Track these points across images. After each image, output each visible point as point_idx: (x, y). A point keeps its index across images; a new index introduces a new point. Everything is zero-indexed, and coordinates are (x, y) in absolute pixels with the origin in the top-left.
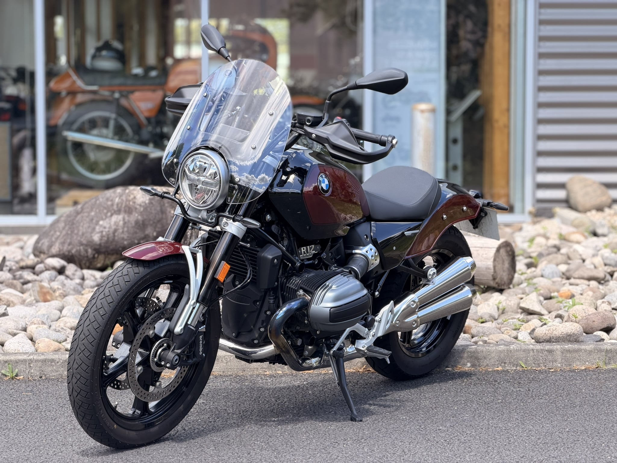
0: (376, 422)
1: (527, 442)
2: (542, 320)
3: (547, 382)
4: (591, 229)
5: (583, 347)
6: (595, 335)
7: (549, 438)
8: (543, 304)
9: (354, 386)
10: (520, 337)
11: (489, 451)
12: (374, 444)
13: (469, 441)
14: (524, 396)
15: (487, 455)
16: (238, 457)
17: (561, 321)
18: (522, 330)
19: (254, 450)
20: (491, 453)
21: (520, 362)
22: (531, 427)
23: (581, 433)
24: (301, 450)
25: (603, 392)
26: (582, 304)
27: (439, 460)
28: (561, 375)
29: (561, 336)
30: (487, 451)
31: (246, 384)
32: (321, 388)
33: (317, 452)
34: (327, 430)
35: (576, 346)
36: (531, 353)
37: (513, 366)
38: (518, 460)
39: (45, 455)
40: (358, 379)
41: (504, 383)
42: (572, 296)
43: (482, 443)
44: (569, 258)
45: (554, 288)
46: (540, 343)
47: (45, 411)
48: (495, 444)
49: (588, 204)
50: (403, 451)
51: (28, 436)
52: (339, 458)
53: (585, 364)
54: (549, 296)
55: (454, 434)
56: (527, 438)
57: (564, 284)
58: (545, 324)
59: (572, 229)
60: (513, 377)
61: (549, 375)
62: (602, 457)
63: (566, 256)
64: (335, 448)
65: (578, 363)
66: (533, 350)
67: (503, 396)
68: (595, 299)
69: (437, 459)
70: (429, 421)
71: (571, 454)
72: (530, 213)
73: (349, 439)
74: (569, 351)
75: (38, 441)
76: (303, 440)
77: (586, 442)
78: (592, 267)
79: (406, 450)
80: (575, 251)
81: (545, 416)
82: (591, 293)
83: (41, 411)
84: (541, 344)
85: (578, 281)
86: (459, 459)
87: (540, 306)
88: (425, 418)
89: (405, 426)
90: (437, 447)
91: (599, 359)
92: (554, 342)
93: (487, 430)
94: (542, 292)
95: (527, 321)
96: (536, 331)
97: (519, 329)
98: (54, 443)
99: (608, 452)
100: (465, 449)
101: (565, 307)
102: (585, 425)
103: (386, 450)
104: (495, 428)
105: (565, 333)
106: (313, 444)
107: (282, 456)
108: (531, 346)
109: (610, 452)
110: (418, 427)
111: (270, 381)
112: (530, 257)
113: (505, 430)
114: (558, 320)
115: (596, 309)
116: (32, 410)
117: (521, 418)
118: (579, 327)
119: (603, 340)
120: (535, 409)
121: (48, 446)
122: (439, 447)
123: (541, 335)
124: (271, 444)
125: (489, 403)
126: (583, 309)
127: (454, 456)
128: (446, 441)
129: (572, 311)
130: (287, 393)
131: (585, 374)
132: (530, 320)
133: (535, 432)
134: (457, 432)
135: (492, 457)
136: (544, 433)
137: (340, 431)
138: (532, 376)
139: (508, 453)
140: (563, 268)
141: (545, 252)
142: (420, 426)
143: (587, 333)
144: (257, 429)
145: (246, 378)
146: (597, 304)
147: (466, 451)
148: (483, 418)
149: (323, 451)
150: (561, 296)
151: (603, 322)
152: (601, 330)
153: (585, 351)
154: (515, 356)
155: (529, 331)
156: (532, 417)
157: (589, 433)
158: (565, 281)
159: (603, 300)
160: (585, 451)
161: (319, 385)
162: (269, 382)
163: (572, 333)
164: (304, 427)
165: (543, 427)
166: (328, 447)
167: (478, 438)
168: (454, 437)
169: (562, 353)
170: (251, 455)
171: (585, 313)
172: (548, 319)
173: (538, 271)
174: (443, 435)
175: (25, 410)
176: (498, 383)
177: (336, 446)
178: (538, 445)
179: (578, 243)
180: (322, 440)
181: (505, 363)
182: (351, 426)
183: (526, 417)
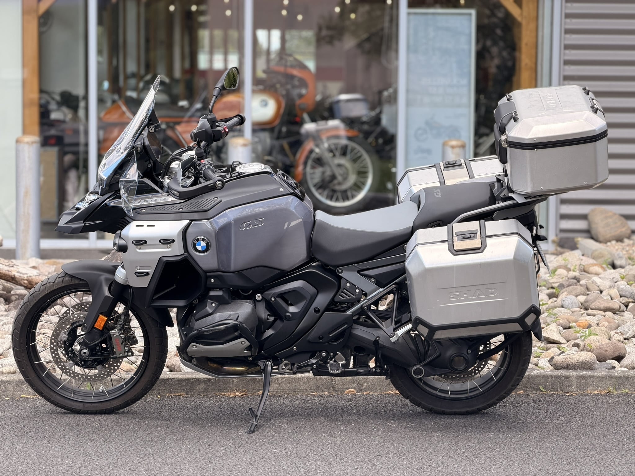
0: (413, 438)
1: (544, 457)
2: (560, 349)
3: (564, 405)
4: (610, 260)
5: (596, 374)
6: (607, 363)
7: (563, 454)
8: (562, 333)
9: (393, 406)
10: (540, 364)
11: (511, 464)
12: (412, 458)
13: (494, 455)
14: (543, 417)
15: (509, 468)
16: (296, 467)
17: (578, 349)
18: (542, 357)
19: (309, 461)
20: (513, 467)
21: (540, 387)
22: (548, 444)
23: (591, 450)
24: (350, 461)
25: (612, 415)
26: (597, 335)
27: (468, 471)
28: (576, 399)
29: (577, 364)
30: (509, 465)
31: (297, 403)
32: (364, 408)
33: (363, 464)
34: (371, 445)
35: (590, 373)
36: (550, 379)
37: (534, 391)
38: (535, 473)
39: (131, 463)
40: (396, 400)
41: (525, 405)
42: (589, 326)
43: (505, 458)
44: (588, 289)
45: (573, 318)
46: (558, 369)
47: (124, 425)
48: (516, 459)
49: (608, 236)
50: (438, 463)
51: (114, 446)
52: (383, 469)
53: (598, 389)
54: (568, 326)
55: (481, 450)
56: (544, 454)
57: (582, 314)
58: (563, 352)
59: (591, 261)
60: (533, 400)
61: (565, 399)
62: (608, 471)
63: (585, 288)
64: (378, 460)
65: (592, 388)
66: (551, 376)
67: (524, 417)
68: (609, 330)
69: (466, 471)
70: (459, 439)
71: (581, 468)
72: (554, 242)
73: (390, 453)
74: (583, 377)
75: (123, 451)
76: (351, 453)
77: (595, 458)
78: (609, 298)
79: (440, 463)
80: (593, 282)
81: (560, 435)
82: (606, 324)
83: (121, 425)
84: (559, 371)
85: (595, 312)
86: (485, 471)
87: (559, 335)
88: (456, 436)
89: (438, 442)
90: (467, 461)
91: (610, 385)
92: (570, 369)
93: (510, 447)
94: (561, 321)
95: (547, 350)
96: (555, 359)
97: (539, 357)
98: (137, 452)
99: (613, 467)
100: (490, 462)
101: (581, 336)
102: (595, 443)
103: (422, 462)
104: (516, 444)
105: (580, 361)
106: (359, 457)
107: (333, 467)
108: (550, 372)
109: (615, 467)
110: (449, 443)
111: (318, 400)
112: (553, 288)
113: (525, 446)
114: (575, 348)
115: (610, 339)
116: (113, 424)
117: (539, 436)
118: (593, 356)
119: (614, 368)
120: (552, 429)
121: (132, 455)
122: (468, 460)
123: (558, 363)
124: (323, 456)
125: (512, 423)
126: (597, 340)
127: (481, 468)
128: (474, 455)
129: (587, 341)
130: (334, 412)
131: (598, 398)
132: (550, 349)
133: (551, 449)
134: (483, 448)
135: (514, 469)
136: (559, 450)
137: (382, 446)
138: (550, 400)
139: (527, 466)
140: (582, 298)
141: (566, 283)
142: (452, 443)
143: (600, 362)
144: (310, 443)
145: (296, 398)
146: (610, 335)
147: (491, 464)
148: (506, 436)
149: (369, 462)
150: (579, 326)
151: (614, 351)
152: (613, 359)
153: (598, 377)
154: (536, 382)
155: (548, 359)
156: (549, 436)
157: (598, 450)
158: (583, 311)
159: (616, 331)
160: (594, 466)
161: (362, 405)
162: (318, 402)
163: (586, 361)
164: (351, 442)
165: (558, 444)
166: (372, 459)
167: (502, 453)
168: (481, 452)
169: (578, 379)
170: (307, 466)
171: (599, 343)
172: (566, 347)
173: (559, 301)
174: (472, 450)
175: (107, 424)
176: (520, 406)
177: (379, 458)
178: (553, 460)
179: (597, 274)
180: (367, 453)
181: (526, 387)
182: (392, 442)
183: (544, 435)
